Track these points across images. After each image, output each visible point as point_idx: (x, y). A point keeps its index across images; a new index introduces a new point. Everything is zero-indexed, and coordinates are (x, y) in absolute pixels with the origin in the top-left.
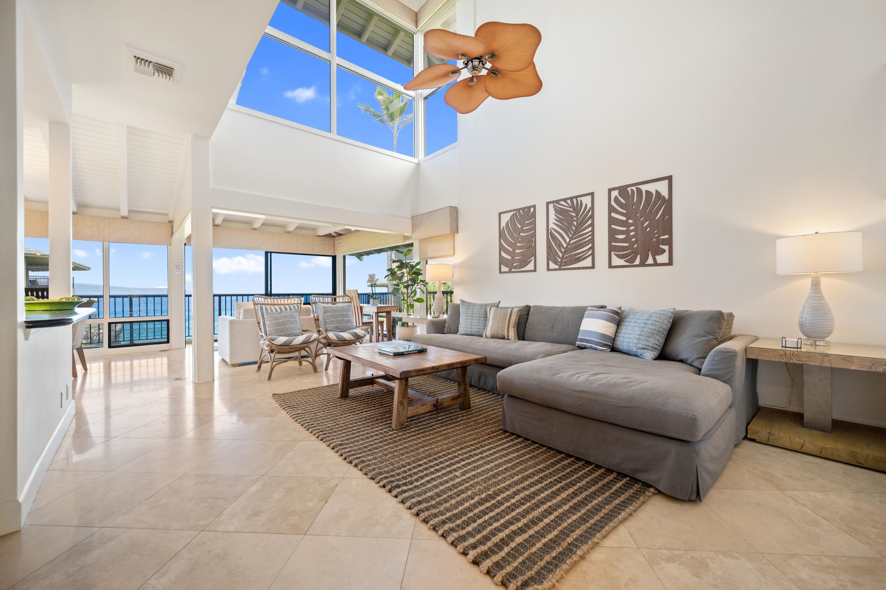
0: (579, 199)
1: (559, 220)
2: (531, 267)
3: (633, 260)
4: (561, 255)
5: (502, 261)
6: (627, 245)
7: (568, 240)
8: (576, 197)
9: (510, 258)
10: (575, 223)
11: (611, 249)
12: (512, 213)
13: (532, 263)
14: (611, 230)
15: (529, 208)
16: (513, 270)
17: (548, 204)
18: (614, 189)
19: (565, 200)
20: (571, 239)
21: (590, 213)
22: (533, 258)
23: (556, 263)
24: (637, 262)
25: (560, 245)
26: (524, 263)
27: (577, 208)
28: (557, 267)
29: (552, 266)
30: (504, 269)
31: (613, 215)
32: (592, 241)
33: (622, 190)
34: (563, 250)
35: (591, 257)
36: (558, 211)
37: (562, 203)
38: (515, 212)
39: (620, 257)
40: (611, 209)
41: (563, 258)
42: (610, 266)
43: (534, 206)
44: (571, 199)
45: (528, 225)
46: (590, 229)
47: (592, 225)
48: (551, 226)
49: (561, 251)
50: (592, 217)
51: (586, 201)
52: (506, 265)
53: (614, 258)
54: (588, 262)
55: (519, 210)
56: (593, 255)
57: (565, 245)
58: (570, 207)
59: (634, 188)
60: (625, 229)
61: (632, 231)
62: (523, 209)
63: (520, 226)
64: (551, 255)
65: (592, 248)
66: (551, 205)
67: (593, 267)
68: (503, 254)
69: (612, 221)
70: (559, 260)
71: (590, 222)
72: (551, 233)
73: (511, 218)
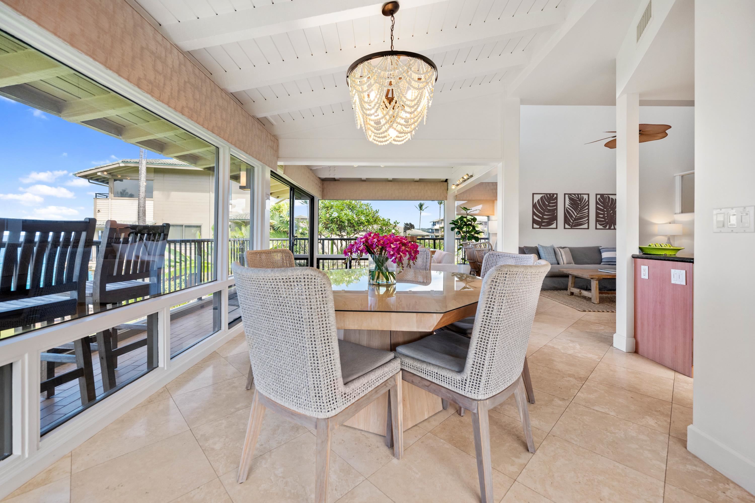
0: (582, 195)
1: (571, 204)
2: (554, 226)
3: (605, 227)
4: (572, 221)
5: (534, 221)
6: (604, 220)
7: (576, 214)
8: (581, 194)
9: (540, 220)
10: (580, 207)
11: (597, 221)
12: (542, 195)
13: (555, 224)
14: (597, 212)
15: (553, 194)
16: (542, 227)
17: (565, 194)
18: (599, 194)
19: (575, 194)
20: (578, 214)
21: (587, 203)
22: (555, 221)
23: (569, 225)
24: (607, 227)
25: (571, 216)
26: (549, 223)
27: (581, 200)
28: (570, 227)
29: (567, 226)
30: (535, 226)
31: (598, 206)
32: (588, 216)
33: (602, 195)
34: (573, 219)
35: (587, 224)
36: (570, 199)
37: (573, 195)
38: (544, 195)
39: (600, 225)
40: (597, 203)
41: (573, 223)
42: (596, 229)
43: (557, 194)
44: (578, 194)
45: (552, 203)
46: (587, 211)
47: (588, 209)
48: (567, 206)
49: (572, 220)
50: (588, 205)
51: (586, 197)
52: (537, 224)
53: (598, 225)
54: (586, 226)
55: (547, 194)
56: (588, 223)
57: (574, 217)
58: (577, 198)
59: (607, 196)
60: (603, 213)
61: (606, 214)
62: (550, 194)
63: (547, 203)
64: (566, 221)
65: (588, 220)
66: (567, 196)
67: (588, 228)
68: (535, 217)
69: (597, 208)
70: (571, 224)
71: (587, 207)
72: (567, 209)
73: (541, 198)
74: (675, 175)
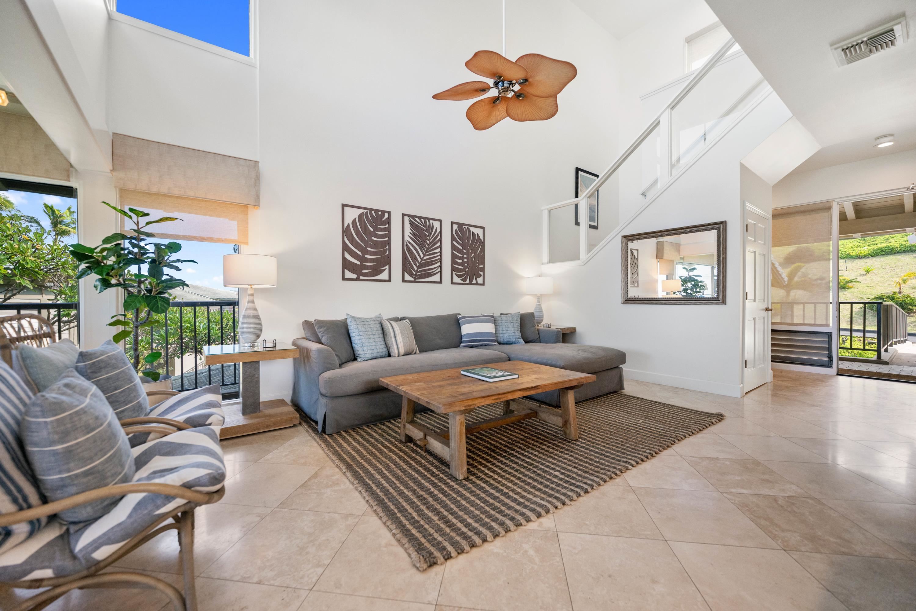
0: (431, 221)
1: (414, 235)
2: (384, 275)
3: (464, 280)
4: (416, 268)
5: (346, 265)
6: (462, 268)
7: (422, 255)
8: (429, 219)
9: (358, 263)
10: (428, 242)
11: (453, 269)
12: (361, 211)
13: (386, 272)
14: (453, 254)
15: (383, 212)
16: (361, 278)
17: (404, 215)
18: (456, 223)
19: (420, 218)
20: (425, 255)
21: (439, 237)
22: (387, 267)
23: (411, 275)
24: (468, 281)
25: (415, 259)
26: (376, 271)
27: (429, 229)
28: (413, 279)
29: (408, 277)
30: (348, 274)
31: (454, 243)
32: (441, 260)
33: (460, 225)
34: (418, 264)
35: (439, 274)
36: (413, 226)
37: (417, 219)
38: (365, 211)
39: (459, 276)
40: (453, 239)
41: (417, 272)
42: (453, 283)
43: (389, 213)
44: (425, 218)
45: (382, 230)
46: (439, 250)
47: (441, 247)
48: (407, 238)
49: (416, 265)
50: (441, 240)
51: (436, 225)
52: (353, 271)
53: (455, 276)
54: (436, 278)
55: (371, 210)
56: (441, 272)
57: (420, 260)
58: (424, 226)
59: (466, 227)
60: (461, 256)
61: (466, 258)
62: (376, 211)
63: (372, 230)
64: (406, 267)
65: (441, 266)
66: (407, 219)
67: (441, 282)
68: (347, 256)
69: (454, 248)
70: (415, 273)
71: (439, 244)
72: (407, 245)
73: (360, 216)
74: (542, 208)
